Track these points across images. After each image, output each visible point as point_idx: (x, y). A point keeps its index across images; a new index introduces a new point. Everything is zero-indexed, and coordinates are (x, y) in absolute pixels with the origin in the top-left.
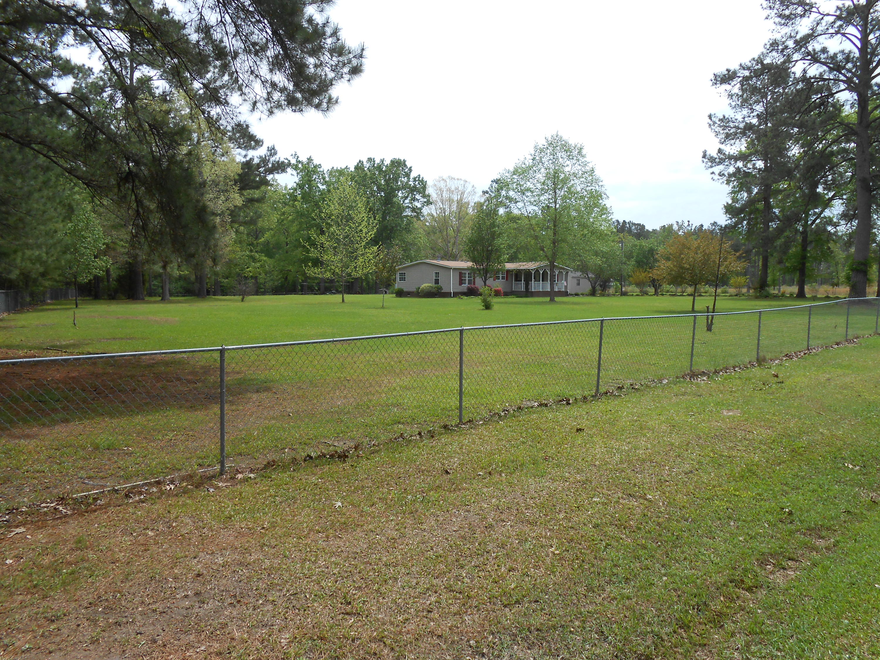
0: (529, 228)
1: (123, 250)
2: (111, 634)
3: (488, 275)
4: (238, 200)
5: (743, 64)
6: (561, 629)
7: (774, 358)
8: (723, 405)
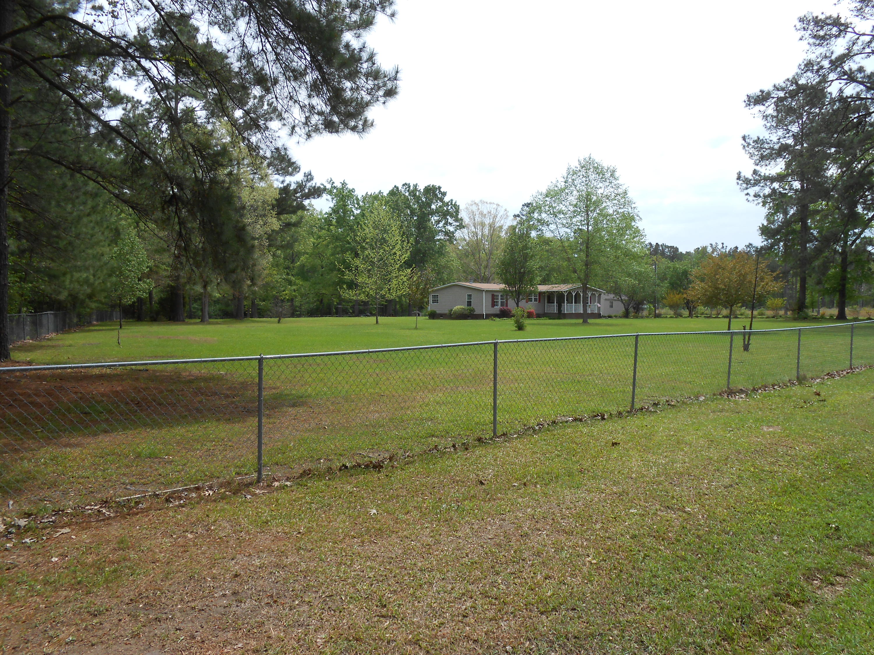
0: (562, 250)
1: (165, 273)
2: (152, 630)
3: (521, 297)
4: (275, 224)
5: (777, 85)
6: (599, 638)
7: (815, 376)
8: (763, 421)
